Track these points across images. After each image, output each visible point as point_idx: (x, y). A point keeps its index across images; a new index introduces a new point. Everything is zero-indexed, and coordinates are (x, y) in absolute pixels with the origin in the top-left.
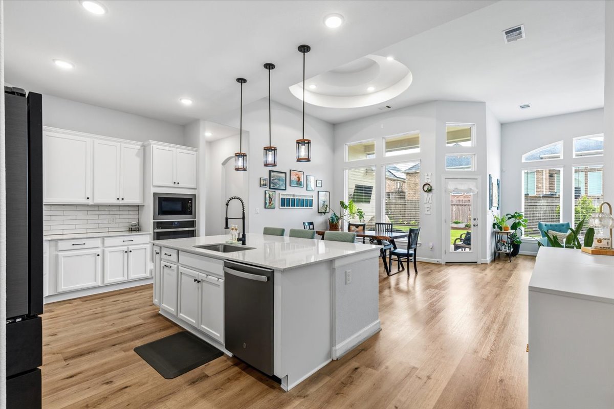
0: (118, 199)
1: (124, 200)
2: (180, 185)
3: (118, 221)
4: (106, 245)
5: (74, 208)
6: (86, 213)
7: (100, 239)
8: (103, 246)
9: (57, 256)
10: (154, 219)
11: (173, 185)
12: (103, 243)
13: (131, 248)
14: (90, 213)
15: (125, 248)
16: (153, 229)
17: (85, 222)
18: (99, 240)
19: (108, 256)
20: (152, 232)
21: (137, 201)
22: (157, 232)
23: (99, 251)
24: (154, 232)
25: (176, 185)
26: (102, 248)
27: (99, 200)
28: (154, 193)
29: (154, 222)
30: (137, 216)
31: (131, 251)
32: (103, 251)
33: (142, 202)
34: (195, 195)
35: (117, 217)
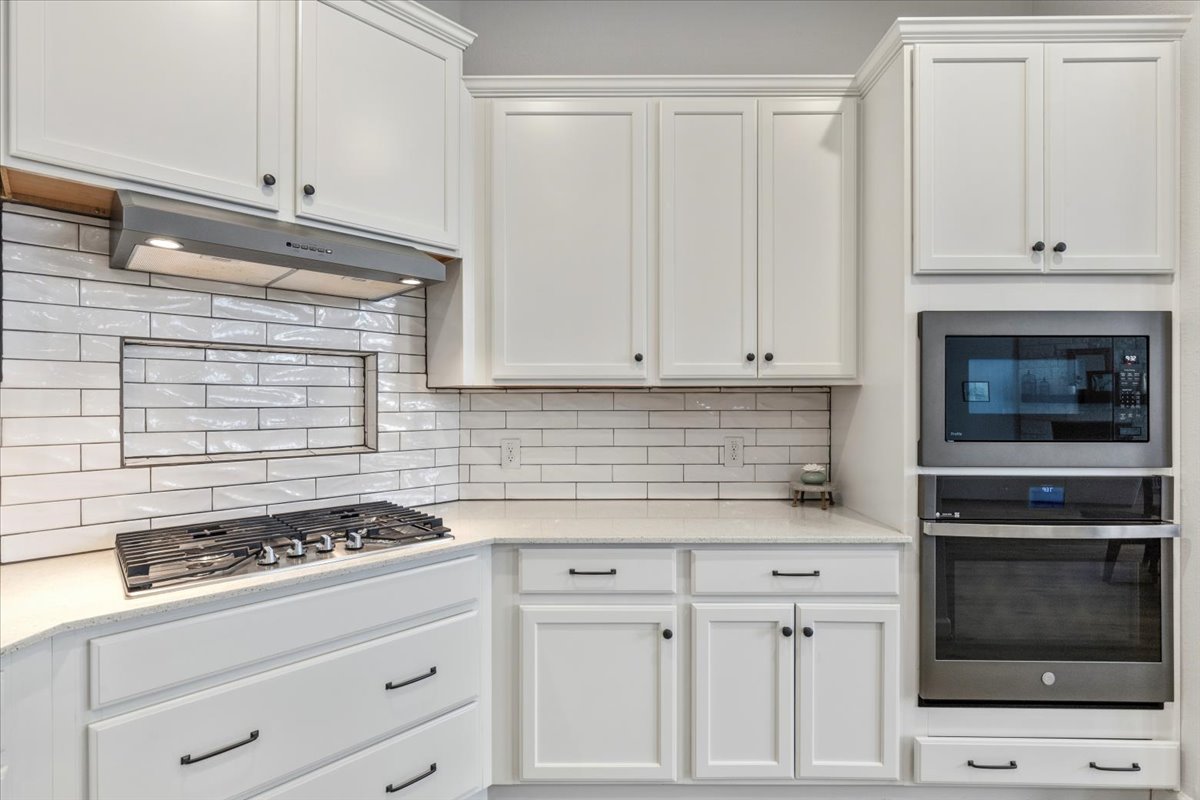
0: (750, 358)
1: (775, 362)
2: (1069, 261)
3: (753, 455)
4: (701, 584)
5: (604, 400)
6: (641, 420)
7: (674, 552)
8: (688, 589)
9: (517, 615)
10: (920, 463)
11: (1025, 261)
12: (687, 572)
13: (811, 611)
14: (657, 420)
15: (783, 613)
16: (915, 517)
17: (639, 455)
18: (671, 561)
19: (707, 639)
20: (910, 537)
21: (825, 364)
22: (941, 540)
23: (669, 613)
24: (923, 537)
25: (1045, 262)
26: (683, 600)
27: (678, 365)
28: (921, 316)
29: (921, 478)
30: (821, 438)
31: (808, 632)
32: (689, 615)
33: (851, 371)
34: (1167, 317)
35: (749, 437)
